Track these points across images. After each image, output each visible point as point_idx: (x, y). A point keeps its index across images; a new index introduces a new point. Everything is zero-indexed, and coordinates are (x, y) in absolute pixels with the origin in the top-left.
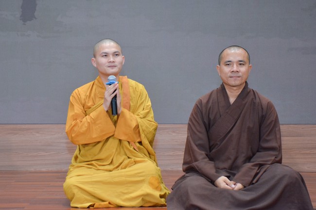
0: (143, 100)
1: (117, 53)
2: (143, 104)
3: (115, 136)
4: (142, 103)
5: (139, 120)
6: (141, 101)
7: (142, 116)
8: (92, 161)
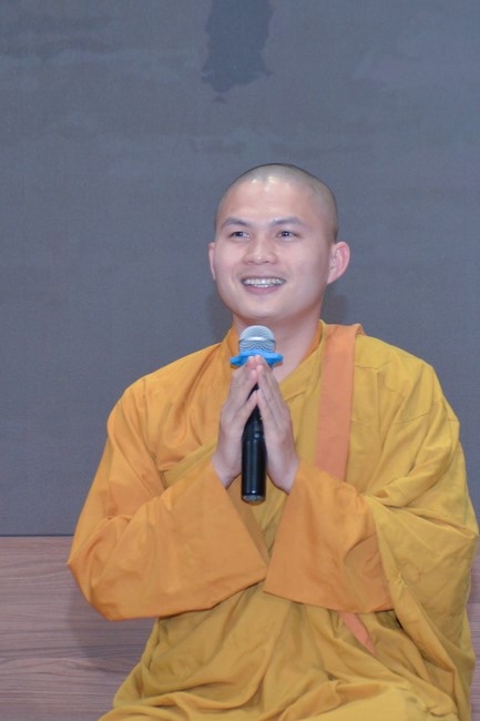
0: (410, 428)
1: (288, 227)
2: (414, 446)
3: (267, 586)
4: (408, 440)
5: (382, 517)
6: (401, 435)
7: (395, 499)
8: (172, 692)
